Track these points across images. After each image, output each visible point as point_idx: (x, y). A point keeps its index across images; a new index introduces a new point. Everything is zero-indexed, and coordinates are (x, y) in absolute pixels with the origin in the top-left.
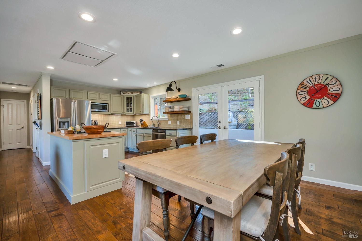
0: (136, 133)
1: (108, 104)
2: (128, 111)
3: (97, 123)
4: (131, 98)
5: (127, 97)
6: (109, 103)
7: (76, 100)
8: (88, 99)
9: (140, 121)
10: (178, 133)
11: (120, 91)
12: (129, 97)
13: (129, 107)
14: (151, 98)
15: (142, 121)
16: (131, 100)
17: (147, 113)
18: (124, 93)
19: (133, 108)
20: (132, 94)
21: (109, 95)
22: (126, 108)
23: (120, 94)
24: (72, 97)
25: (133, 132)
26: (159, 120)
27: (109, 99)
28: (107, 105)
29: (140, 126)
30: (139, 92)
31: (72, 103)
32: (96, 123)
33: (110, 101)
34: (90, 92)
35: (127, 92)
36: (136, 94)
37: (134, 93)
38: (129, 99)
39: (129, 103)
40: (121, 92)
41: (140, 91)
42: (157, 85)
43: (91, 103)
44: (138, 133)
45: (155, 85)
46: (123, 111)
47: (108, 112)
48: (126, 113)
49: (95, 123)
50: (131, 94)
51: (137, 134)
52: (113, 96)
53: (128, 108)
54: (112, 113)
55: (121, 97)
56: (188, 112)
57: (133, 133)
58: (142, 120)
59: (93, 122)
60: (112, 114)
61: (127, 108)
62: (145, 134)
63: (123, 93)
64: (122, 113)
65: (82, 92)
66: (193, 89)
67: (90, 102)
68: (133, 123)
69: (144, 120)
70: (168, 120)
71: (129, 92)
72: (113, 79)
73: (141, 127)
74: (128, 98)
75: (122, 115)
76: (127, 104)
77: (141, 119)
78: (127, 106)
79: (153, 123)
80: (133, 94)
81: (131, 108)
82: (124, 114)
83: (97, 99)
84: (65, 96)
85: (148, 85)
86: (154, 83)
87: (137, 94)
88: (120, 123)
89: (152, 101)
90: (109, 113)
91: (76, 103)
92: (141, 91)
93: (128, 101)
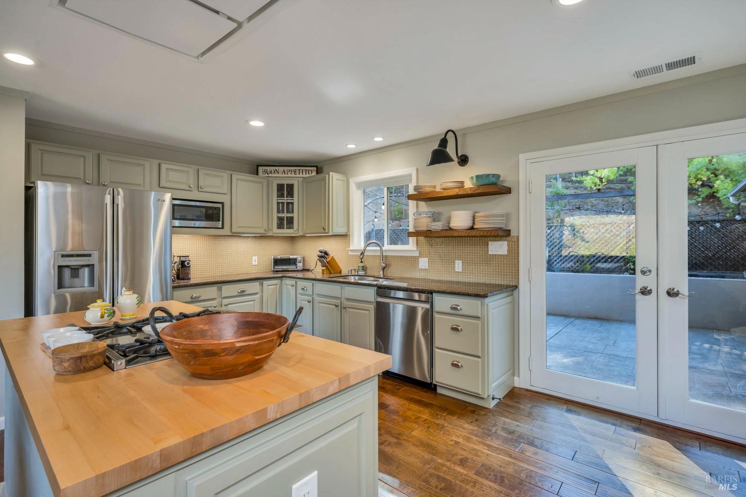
0: (311, 294)
1: (223, 203)
2: (280, 226)
3: (188, 264)
4: (290, 187)
5: (278, 185)
6: (225, 199)
7: (120, 190)
8: (161, 187)
9: (320, 257)
10: (487, 305)
11: (258, 166)
12: (286, 182)
13: (283, 212)
14: (353, 187)
15: (324, 255)
16: (291, 194)
17: (341, 230)
18: (268, 170)
19: (295, 215)
20: (293, 175)
21: (225, 175)
22: (275, 215)
23: (257, 174)
24: (109, 181)
25: (300, 291)
26: (384, 254)
27: (225, 189)
28: (220, 206)
29: (318, 271)
30: (315, 168)
31: (108, 199)
32: (186, 263)
33: (229, 195)
34: (169, 166)
35: (277, 168)
36: (304, 176)
37: (298, 171)
38: (286, 190)
39: (285, 200)
40: (261, 169)
41: (317, 167)
42: (384, 145)
43: (173, 199)
44: (317, 294)
45: (376, 146)
46: (265, 226)
47: (223, 227)
48: (276, 231)
49: (183, 263)
50: (289, 175)
51: (316, 298)
52: (237, 179)
53: (281, 215)
54: (233, 231)
55: (262, 183)
56: (503, 234)
57: (301, 294)
58: (326, 253)
59: (177, 259)
60: (235, 235)
61: (278, 217)
62: (347, 299)
63: (266, 172)
64: (262, 231)
65: (143, 165)
66: (522, 157)
67: (168, 197)
68: (293, 262)
69: (332, 254)
70: (417, 254)
71: (286, 169)
72: (247, 122)
73: (323, 273)
74: (280, 187)
75: (262, 237)
76: (278, 203)
77: (321, 248)
78: (278, 209)
79: (362, 262)
80: (298, 175)
81: (289, 215)
82: (270, 234)
83: (190, 189)
84: (82, 177)
85: (352, 147)
86: (373, 138)
87: (308, 175)
88: (255, 260)
89: (357, 196)
90: (226, 231)
91: (120, 200)
92: (319, 165)
93: (280, 195)
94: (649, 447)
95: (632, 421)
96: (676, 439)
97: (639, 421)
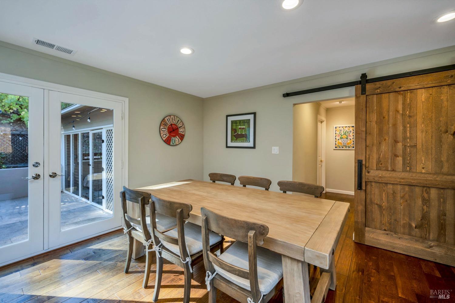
94: (48, 268)
95: (28, 262)
96: (58, 255)
97: (32, 259)
